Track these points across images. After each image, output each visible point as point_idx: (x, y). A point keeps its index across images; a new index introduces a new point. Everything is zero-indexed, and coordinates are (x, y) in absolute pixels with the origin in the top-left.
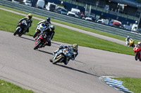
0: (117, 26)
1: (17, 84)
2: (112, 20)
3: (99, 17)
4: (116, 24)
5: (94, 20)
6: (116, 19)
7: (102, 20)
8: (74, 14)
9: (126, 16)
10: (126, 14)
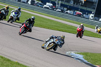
0: (79, 15)
1: (8, 58)
2: (76, 11)
3: (66, 9)
4: (78, 14)
5: (62, 11)
6: (78, 11)
7: (68, 11)
8: (48, 7)
9: (85, 8)
10: (85, 7)
